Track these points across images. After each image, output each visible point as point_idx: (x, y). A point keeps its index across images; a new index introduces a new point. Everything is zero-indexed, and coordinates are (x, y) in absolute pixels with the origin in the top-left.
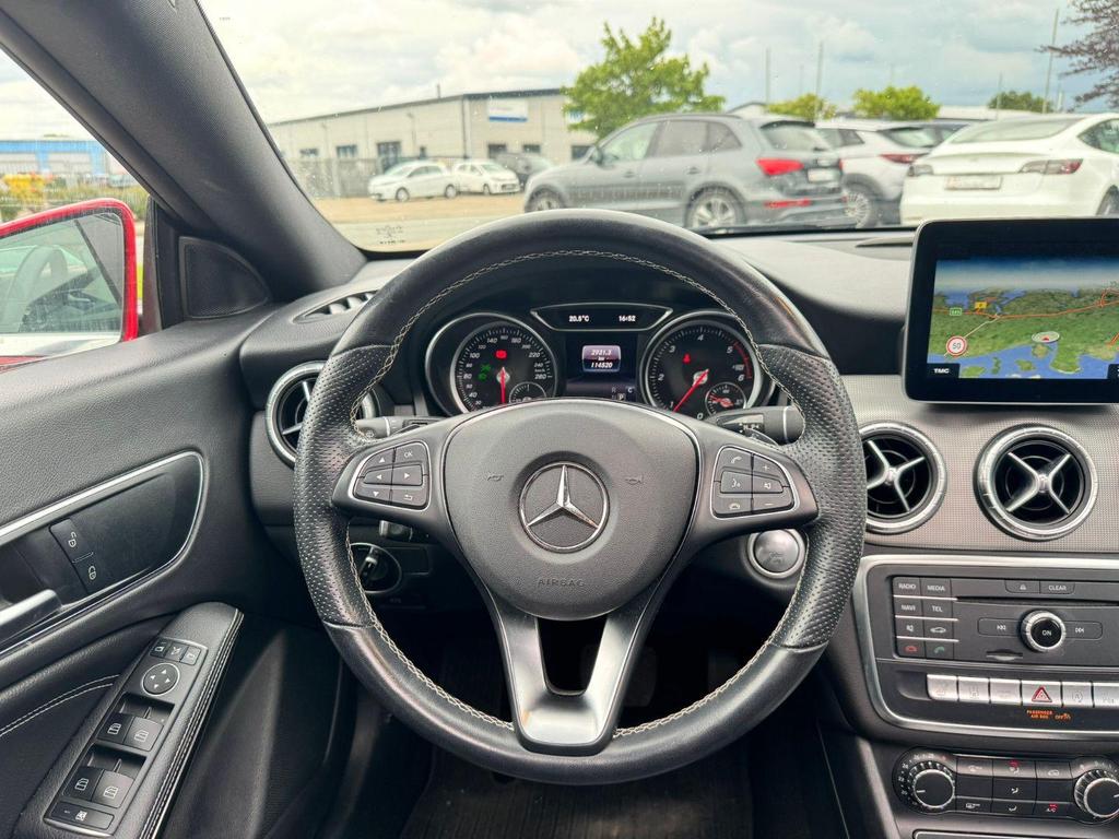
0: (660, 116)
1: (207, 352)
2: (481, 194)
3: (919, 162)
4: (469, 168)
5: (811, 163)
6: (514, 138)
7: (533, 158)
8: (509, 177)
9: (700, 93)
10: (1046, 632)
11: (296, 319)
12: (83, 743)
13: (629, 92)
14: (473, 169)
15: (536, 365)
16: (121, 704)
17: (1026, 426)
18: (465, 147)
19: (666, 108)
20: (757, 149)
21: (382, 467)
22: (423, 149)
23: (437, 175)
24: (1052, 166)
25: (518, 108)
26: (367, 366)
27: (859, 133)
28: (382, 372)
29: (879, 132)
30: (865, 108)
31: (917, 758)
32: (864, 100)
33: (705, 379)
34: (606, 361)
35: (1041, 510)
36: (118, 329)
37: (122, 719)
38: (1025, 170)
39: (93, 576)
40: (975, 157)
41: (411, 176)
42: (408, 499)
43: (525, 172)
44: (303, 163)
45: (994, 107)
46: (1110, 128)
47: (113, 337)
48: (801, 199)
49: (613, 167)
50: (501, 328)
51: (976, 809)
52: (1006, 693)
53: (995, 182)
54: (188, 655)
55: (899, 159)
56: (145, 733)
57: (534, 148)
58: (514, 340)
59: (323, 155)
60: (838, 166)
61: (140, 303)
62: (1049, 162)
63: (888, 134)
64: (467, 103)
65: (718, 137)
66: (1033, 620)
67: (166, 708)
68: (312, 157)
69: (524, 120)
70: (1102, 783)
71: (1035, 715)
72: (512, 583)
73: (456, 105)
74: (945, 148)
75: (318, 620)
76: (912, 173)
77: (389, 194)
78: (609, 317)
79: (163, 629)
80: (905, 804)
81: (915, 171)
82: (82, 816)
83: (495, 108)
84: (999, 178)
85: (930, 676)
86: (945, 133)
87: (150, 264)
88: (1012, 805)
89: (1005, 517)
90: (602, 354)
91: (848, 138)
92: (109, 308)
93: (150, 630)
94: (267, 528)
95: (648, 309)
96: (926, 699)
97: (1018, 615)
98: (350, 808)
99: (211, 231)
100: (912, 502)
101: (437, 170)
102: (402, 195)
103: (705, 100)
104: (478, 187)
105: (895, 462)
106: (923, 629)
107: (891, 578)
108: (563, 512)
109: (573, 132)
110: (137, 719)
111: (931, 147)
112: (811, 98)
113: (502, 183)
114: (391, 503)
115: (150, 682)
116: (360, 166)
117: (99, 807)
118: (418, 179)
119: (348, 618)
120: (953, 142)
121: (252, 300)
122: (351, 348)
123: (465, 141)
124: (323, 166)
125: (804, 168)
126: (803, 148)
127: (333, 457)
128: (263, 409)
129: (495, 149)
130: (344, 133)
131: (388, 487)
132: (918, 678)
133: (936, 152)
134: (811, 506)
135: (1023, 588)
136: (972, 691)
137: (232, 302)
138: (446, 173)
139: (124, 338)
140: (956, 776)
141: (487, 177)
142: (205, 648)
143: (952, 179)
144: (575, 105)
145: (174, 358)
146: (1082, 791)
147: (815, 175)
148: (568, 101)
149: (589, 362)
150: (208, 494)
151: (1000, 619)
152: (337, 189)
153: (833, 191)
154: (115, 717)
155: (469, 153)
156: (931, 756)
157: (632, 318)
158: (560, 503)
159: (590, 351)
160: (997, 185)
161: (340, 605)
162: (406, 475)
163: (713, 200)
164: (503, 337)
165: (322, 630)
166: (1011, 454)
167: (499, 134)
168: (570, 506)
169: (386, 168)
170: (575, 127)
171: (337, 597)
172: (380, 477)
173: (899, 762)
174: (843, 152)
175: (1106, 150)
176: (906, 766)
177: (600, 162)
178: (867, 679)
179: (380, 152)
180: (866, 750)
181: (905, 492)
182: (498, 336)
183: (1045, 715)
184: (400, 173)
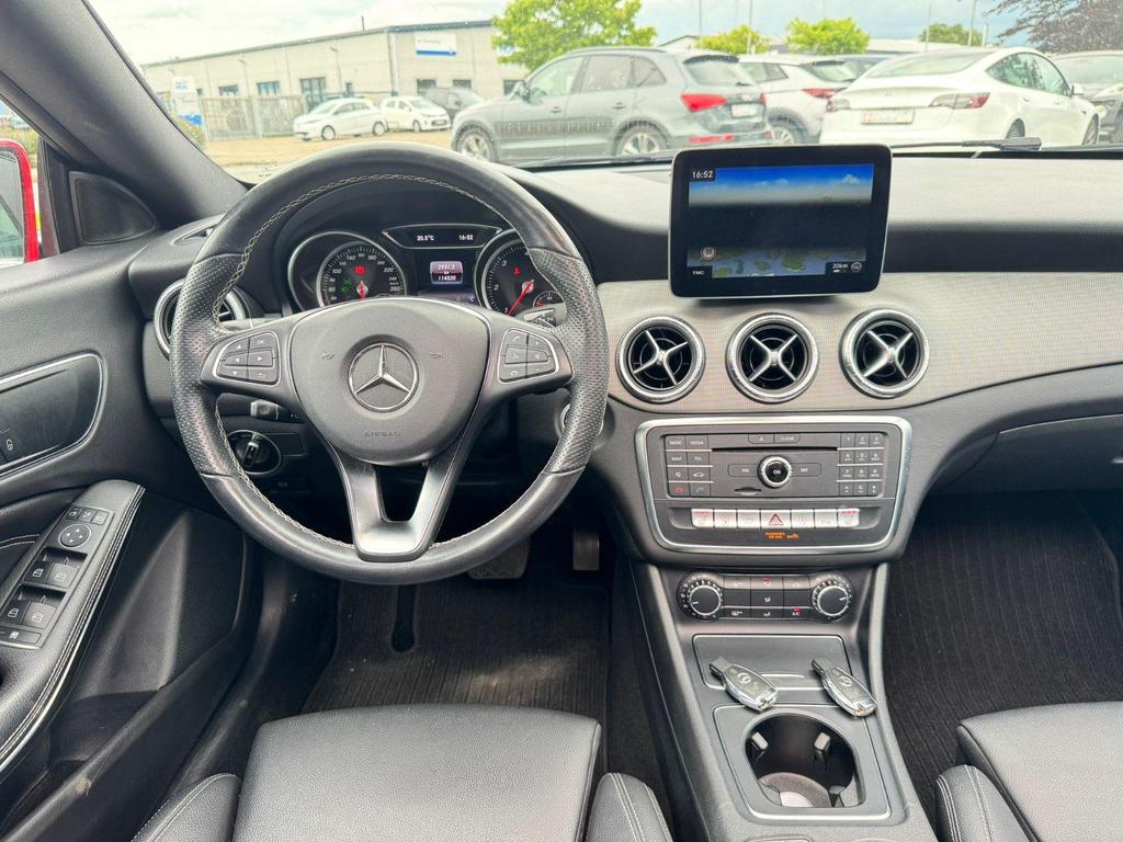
0: (589, 50)
1: (100, 270)
2: (412, 131)
3: (836, 97)
4: (397, 104)
5: (734, 97)
6: (443, 72)
7: (463, 92)
8: (439, 113)
9: (631, 27)
10: (777, 473)
11: (176, 242)
12: (14, 583)
13: (560, 24)
14: (402, 105)
15: (391, 279)
16: (43, 554)
17: (765, 315)
18: (393, 82)
19: (597, 41)
20: (683, 83)
21: (239, 352)
22: (348, 85)
23: (366, 112)
24: (960, 100)
25: (446, 41)
26: (222, 271)
27: (783, 67)
28: (236, 276)
29: (803, 66)
30: (798, 41)
31: (694, 578)
32: (798, 32)
33: (531, 288)
34: (450, 274)
35: (774, 380)
36: (21, 255)
37: (44, 566)
38: (935, 104)
39: (10, 447)
40: (888, 91)
41: (336, 113)
42: (261, 377)
43: (455, 107)
44: (223, 102)
45: (924, 40)
46: (1019, 62)
47: (19, 261)
48: (723, 135)
49: (541, 102)
50: (358, 246)
51: (740, 616)
52: (750, 520)
53: (907, 117)
54: (97, 518)
55: (822, 94)
56: (62, 575)
57: (465, 83)
58: (371, 258)
59: (243, 93)
60: (761, 101)
61: (39, 233)
62: (958, 96)
63: (809, 68)
64: (393, 36)
65: (643, 71)
66: (766, 463)
67: (81, 557)
68: (231, 94)
69: (454, 53)
70: (830, 591)
71: (771, 536)
72: (345, 437)
73: (383, 37)
74: (863, 82)
75: (196, 473)
76: (830, 109)
77: (314, 132)
78: (450, 236)
79: (76, 498)
80: (685, 614)
81: (834, 105)
82: (14, 635)
83: (423, 41)
84: (911, 112)
85: (693, 510)
86: (866, 66)
87: (45, 197)
88: (766, 611)
89: (747, 385)
90: (446, 268)
91: (772, 72)
92: (11, 238)
93: (65, 498)
94: (162, 420)
95: (483, 229)
96: (691, 528)
97: (757, 460)
98: (261, 669)
99: (97, 167)
100: (678, 379)
101: (364, 107)
102: (329, 134)
103: (635, 33)
104: (408, 125)
105: (664, 346)
106: (688, 474)
107: (664, 436)
108: (381, 381)
109: (503, 65)
110: (57, 565)
111: (851, 81)
112: (745, 30)
113: (433, 119)
114: (247, 380)
115: (65, 537)
116: (283, 103)
117: (28, 629)
118: (344, 116)
119: (217, 470)
120: (870, 76)
121: (141, 228)
122: (209, 257)
123: (392, 75)
124: (244, 104)
125: (726, 103)
126: (727, 84)
127: (198, 346)
128: (151, 319)
129: (424, 84)
130: (265, 68)
131: (245, 368)
132: (684, 512)
133: (852, 87)
134: (567, 371)
135: (761, 439)
136: (724, 520)
137: (121, 229)
138: (374, 109)
139: (26, 261)
140: (723, 590)
141: (416, 114)
142: (112, 513)
143: (868, 113)
144: (505, 38)
145: (68, 276)
146: (816, 596)
147: (738, 110)
148: (499, 33)
149: (436, 276)
150: (108, 390)
151: (745, 465)
152: (260, 128)
153: (757, 126)
154: (38, 564)
155: (397, 89)
156: (705, 576)
157: (470, 237)
158: (380, 375)
159: (436, 266)
160: (909, 121)
161: (212, 460)
162: (259, 359)
163: (639, 135)
164: (360, 255)
165: (199, 480)
166: (752, 337)
167: (428, 68)
168: (388, 377)
169: (312, 106)
170: (505, 60)
171: (209, 454)
172: (238, 360)
173: (681, 583)
174: (766, 87)
175: (1014, 84)
176: (686, 585)
177: (527, 98)
178: (648, 515)
179: (303, 89)
180: (654, 572)
181: (673, 371)
182: (356, 254)
183: (779, 536)
184: (326, 111)
